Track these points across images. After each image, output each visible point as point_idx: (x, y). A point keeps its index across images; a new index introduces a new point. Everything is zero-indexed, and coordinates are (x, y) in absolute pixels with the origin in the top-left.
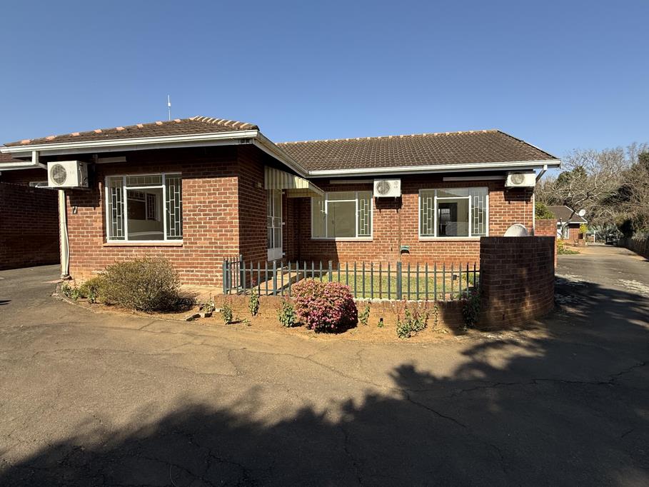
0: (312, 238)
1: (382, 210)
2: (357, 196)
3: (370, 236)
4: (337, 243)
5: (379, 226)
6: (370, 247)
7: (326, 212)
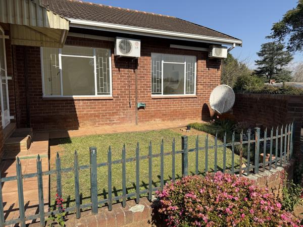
0: (44, 96)
1: (121, 69)
2: (95, 53)
3: (109, 94)
4: (75, 102)
5: (118, 84)
6: (111, 105)
7: (61, 67)
